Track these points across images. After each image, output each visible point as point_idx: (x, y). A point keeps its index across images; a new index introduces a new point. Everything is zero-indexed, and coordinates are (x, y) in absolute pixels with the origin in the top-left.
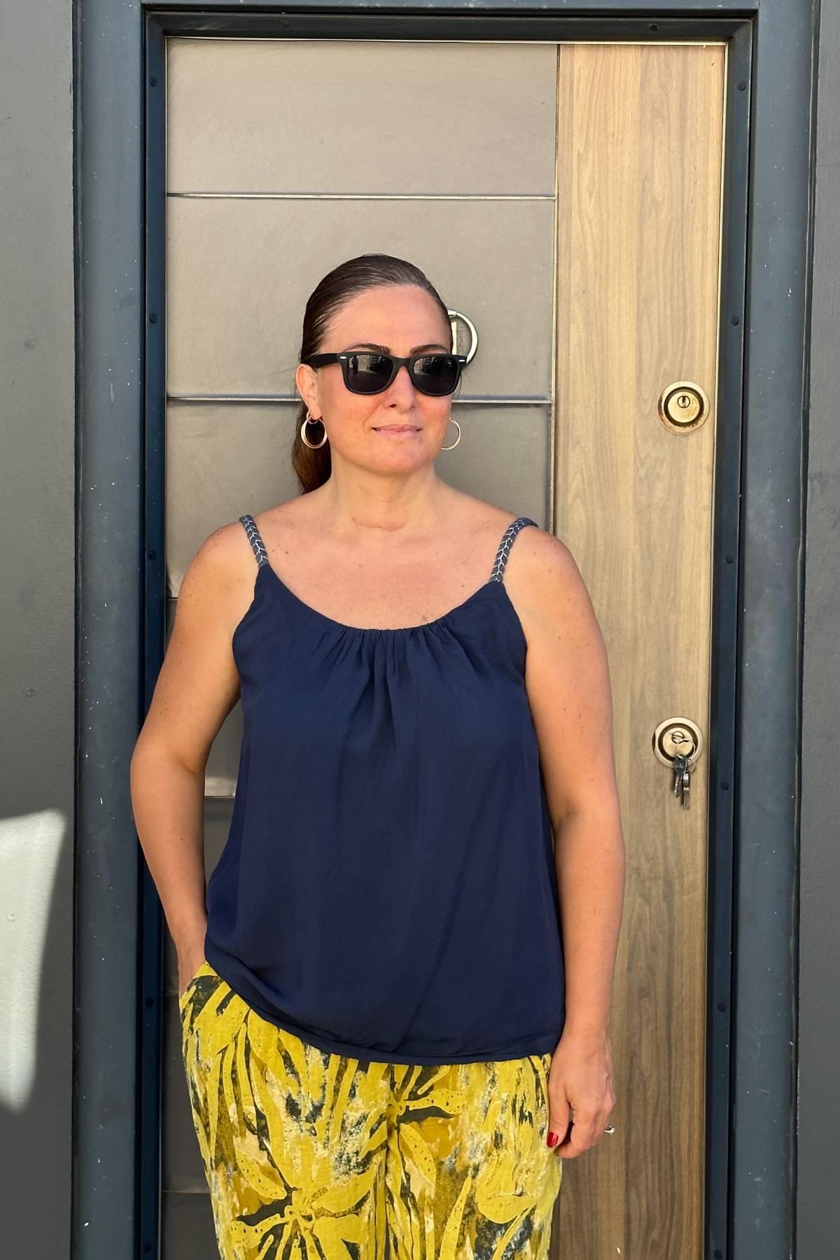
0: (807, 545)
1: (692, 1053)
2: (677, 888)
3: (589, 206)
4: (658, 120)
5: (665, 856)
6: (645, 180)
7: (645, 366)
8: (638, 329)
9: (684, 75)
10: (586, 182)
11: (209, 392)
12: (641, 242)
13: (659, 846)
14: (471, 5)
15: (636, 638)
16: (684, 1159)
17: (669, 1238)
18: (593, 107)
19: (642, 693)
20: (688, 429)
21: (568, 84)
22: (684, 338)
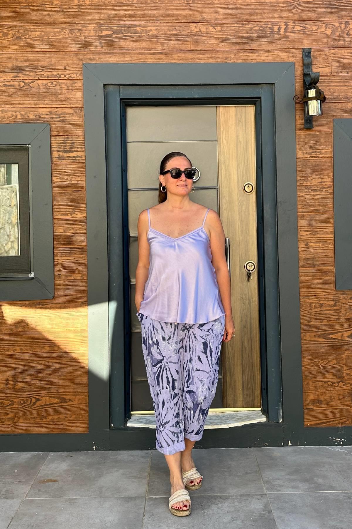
1: (256, 341)
2: (251, 301)
3: (225, 142)
4: (240, 123)
5: (248, 294)
6: (237, 136)
7: (239, 179)
8: (237, 170)
9: (245, 112)
10: (224, 137)
11: (138, 188)
12: (237, 150)
13: (247, 292)
14: (196, 97)
15: (240, 243)
16: (256, 367)
17: (253, 387)
18: (225, 120)
19: (242, 255)
20: (250, 193)
21: (219, 115)
22: (248, 172)
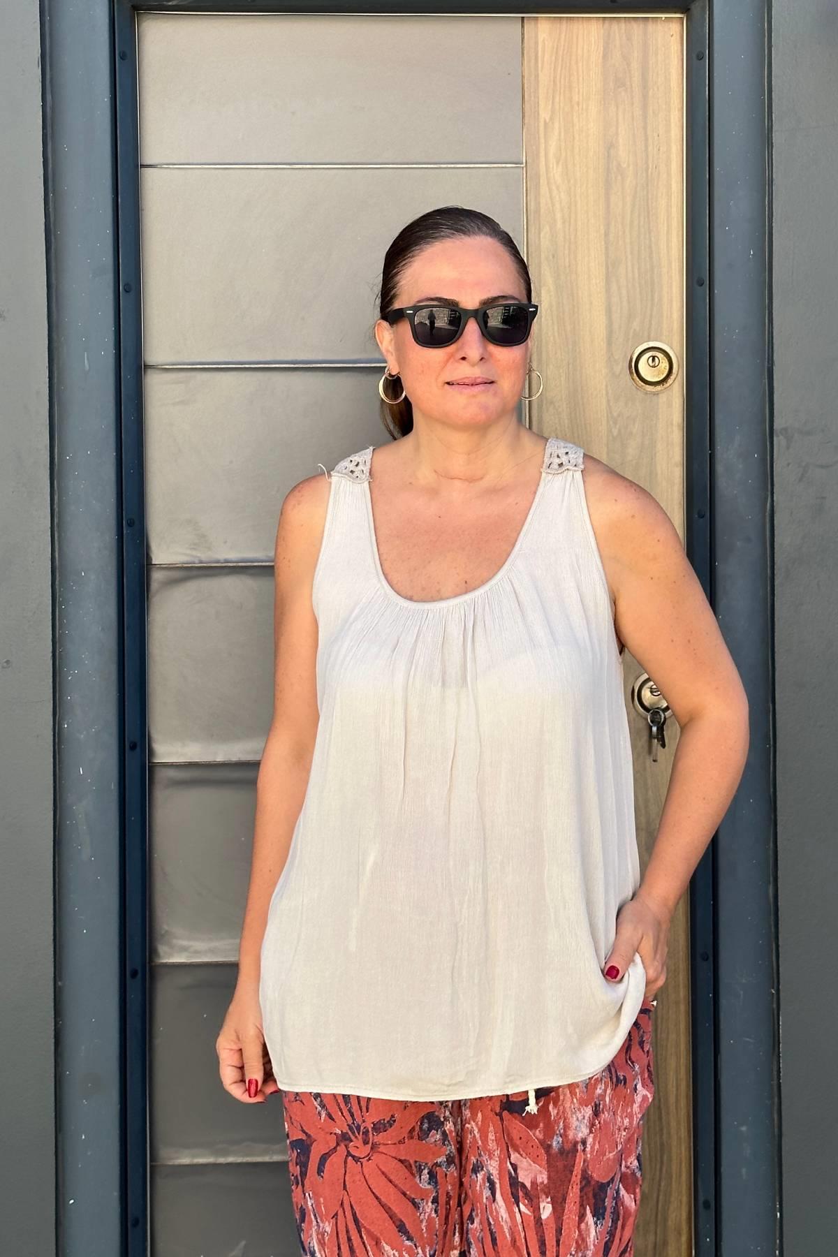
0: (775, 498)
1: (677, 1003)
3: (557, 173)
4: (620, 90)
6: (610, 146)
7: (616, 326)
8: (608, 290)
9: (645, 45)
10: (552, 150)
11: (187, 360)
12: (608, 207)
17: (659, 1190)
18: (558, 77)
20: (659, 388)
21: (532, 55)
22: (653, 300)
